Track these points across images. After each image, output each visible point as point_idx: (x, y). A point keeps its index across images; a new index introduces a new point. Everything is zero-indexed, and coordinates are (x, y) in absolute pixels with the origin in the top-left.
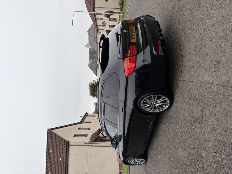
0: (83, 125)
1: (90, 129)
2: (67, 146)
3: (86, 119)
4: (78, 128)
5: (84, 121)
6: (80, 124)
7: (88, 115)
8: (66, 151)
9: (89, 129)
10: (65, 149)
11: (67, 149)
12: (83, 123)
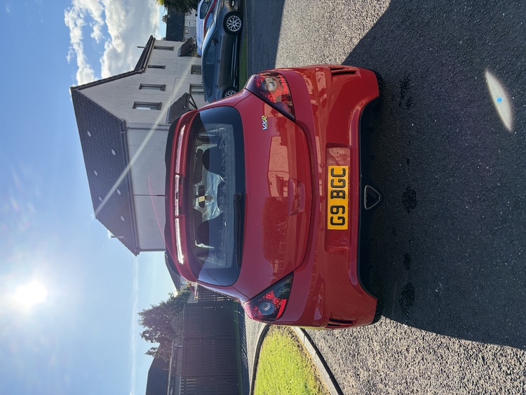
0: (150, 76)
1: (167, 88)
3: (151, 57)
4: (139, 87)
5: (149, 64)
6: (141, 73)
7: (156, 44)
9: (163, 88)
12: (147, 69)
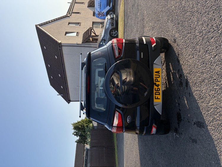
1: (81, 24)
2: (60, 47)
3: (74, 8)
4: (68, 24)
6: (69, 16)
8: (60, 51)
10: (59, 50)
11: (60, 50)
12: (72, 14)
